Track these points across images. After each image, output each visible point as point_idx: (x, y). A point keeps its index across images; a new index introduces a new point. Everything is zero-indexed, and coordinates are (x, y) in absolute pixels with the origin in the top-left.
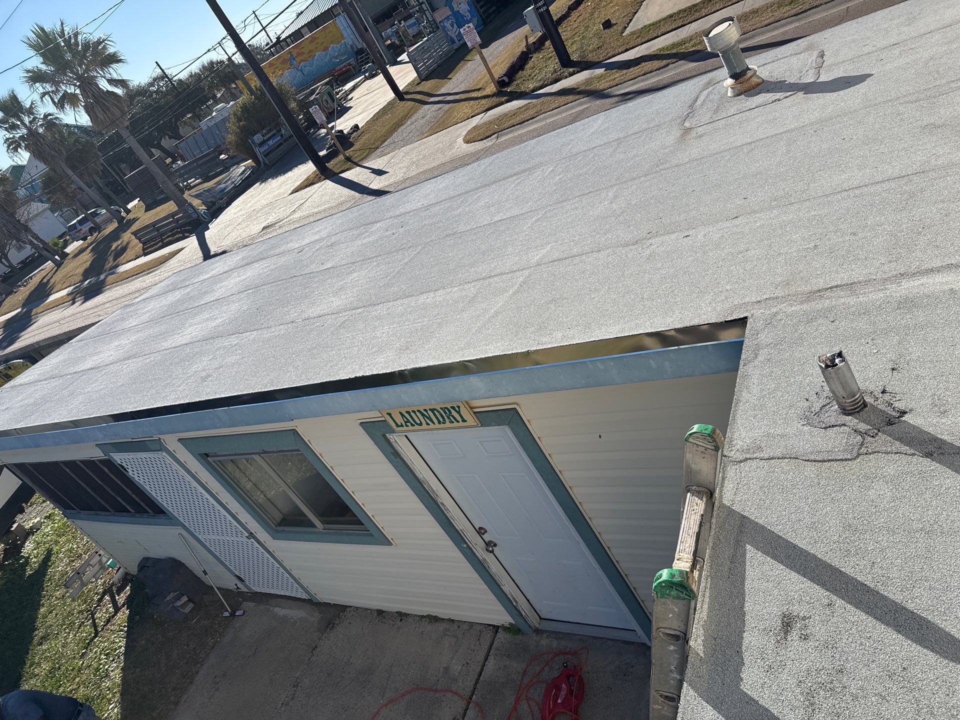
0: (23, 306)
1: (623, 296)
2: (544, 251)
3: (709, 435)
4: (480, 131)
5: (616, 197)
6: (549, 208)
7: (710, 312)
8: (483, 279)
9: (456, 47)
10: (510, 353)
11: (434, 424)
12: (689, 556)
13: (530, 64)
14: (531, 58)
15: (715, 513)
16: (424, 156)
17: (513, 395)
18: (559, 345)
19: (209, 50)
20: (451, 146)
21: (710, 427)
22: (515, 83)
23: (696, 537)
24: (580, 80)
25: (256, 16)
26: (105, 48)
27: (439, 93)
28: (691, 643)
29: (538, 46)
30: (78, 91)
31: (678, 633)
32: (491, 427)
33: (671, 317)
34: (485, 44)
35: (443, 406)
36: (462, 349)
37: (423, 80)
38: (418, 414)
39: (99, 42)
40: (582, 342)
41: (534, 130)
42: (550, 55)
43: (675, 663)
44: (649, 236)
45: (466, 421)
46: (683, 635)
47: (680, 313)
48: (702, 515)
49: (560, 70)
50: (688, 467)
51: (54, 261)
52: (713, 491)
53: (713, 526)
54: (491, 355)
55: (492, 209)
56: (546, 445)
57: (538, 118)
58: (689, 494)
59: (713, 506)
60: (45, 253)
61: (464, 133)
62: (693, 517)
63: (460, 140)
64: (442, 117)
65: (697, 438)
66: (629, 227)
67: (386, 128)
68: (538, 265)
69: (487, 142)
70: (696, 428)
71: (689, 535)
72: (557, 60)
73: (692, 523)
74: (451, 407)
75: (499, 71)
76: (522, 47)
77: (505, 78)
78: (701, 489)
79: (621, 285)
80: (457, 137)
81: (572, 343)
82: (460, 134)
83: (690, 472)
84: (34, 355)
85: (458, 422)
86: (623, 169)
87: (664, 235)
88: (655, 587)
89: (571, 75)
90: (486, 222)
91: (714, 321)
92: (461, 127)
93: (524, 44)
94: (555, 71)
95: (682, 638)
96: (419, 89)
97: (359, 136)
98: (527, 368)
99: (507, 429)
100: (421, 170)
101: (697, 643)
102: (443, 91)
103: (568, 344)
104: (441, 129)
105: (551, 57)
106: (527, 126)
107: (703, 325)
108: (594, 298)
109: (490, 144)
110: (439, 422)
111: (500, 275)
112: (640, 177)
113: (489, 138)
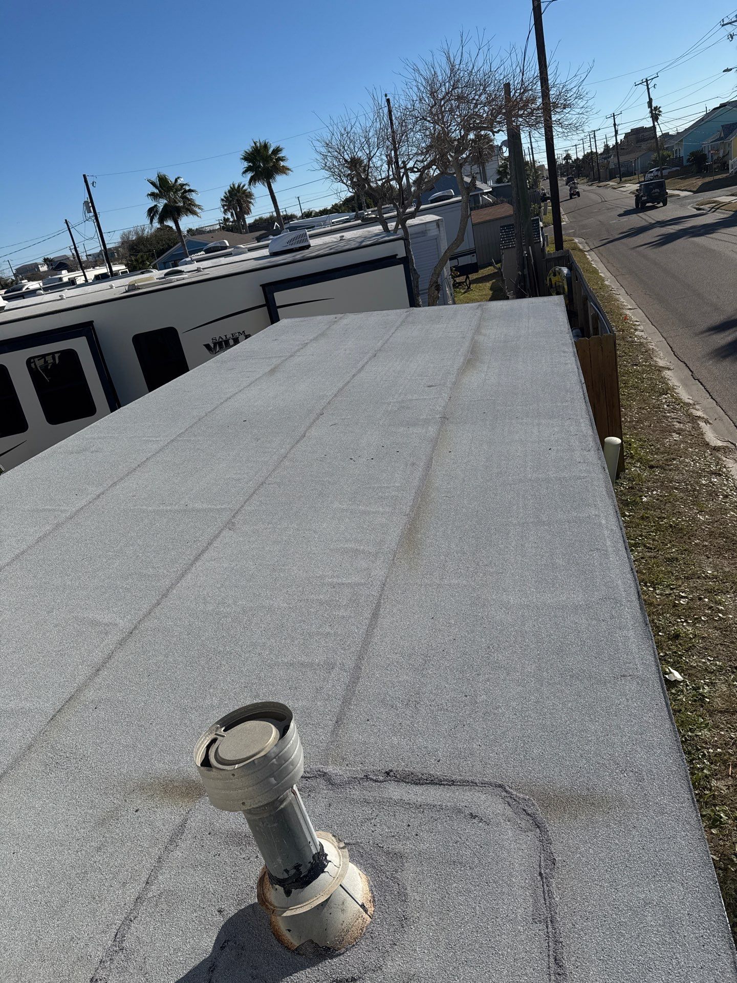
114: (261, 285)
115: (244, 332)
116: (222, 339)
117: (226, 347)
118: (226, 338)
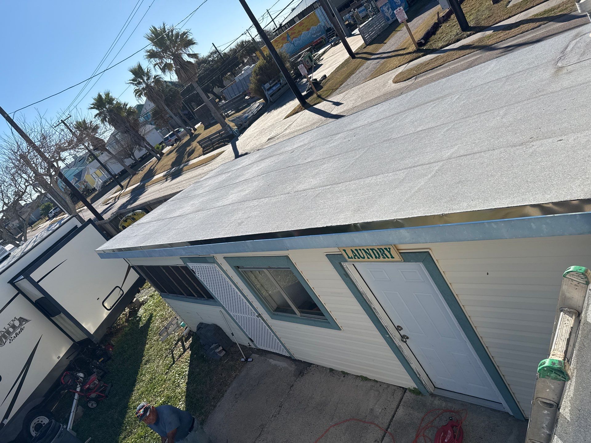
0: (141, 181)
1: (512, 180)
2: (453, 150)
3: (583, 274)
4: (404, 75)
5: (505, 114)
6: (456, 122)
7: (579, 192)
8: (410, 168)
9: (390, 23)
10: (430, 215)
11: (372, 258)
12: (561, 353)
13: (440, 30)
14: (441, 27)
15: (581, 327)
16: (367, 93)
17: (429, 243)
18: (465, 211)
19: (242, 35)
20: (384, 85)
21: (584, 268)
22: (429, 43)
23: (567, 341)
24: (475, 39)
25: (268, 12)
26: (187, 37)
27: (378, 53)
28: (561, 410)
29: (446, 18)
30: (172, 62)
31: (552, 403)
32: (410, 263)
33: (549, 194)
34: (409, 20)
35: (379, 247)
36: (395, 212)
37: (368, 45)
38: (362, 251)
39: (184, 34)
40: (482, 209)
41: (441, 73)
42: (454, 24)
43: (547, 423)
44: (531, 140)
45: (394, 258)
46: (556, 405)
47: (555, 192)
48: (572, 328)
49: (461, 33)
50: (563, 294)
51: (157, 157)
52: (580, 312)
53: (579, 336)
54: (416, 216)
55: (416, 123)
56: (448, 277)
57: (444, 65)
58: (562, 313)
59: (580, 323)
60: (152, 152)
61: (394, 77)
62: (565, 328)
63: (391, 81)
64: (379, 67)
65: (573, 275)
66: (516, 134)
67: (344, 76)
68: (449, 159)
69: (409, 82)
70: (572, 268)
71: (562, 340)
72: (459, 27)
73: (564, 332)
74: (385, 248)
75: (419, 36)
76: (435, 20)
77: (423, 41)
78: (571, 310)
79: (510, 172)
80: (389, 79)
81: (475, 210)
82: (391, 78)
83: (565, 298)
84: (147, 208)
85: (388, 258)
86: (510, 96)
87: (542, 139)
88: (540, 370)
89: (468, 36)
90: (411, 132)
91: (582, 198)
92: (392, 73)
93: (436, 17)
94: (457, 34)
95: (555, 406)
96: (365, 51)
97: (326, 82)
98: (441, 225)
99: (421, 265)
100: (364, 101)
101: (565, 410)
102: (381, 51)
103: (471, 210)
104: (378, 75)
105: (455, 25)
106: (437, 71)
107: (574, 200)
108: (490, 181)
109: (410, 83)
110: (376, 257)
111: (421, 165)
112: (523, 101)
113: (410, 80)
114: (8, 283)
115: (15, 318)
116: (3, 332)
117: (9, 335)
118: (6, 329)
